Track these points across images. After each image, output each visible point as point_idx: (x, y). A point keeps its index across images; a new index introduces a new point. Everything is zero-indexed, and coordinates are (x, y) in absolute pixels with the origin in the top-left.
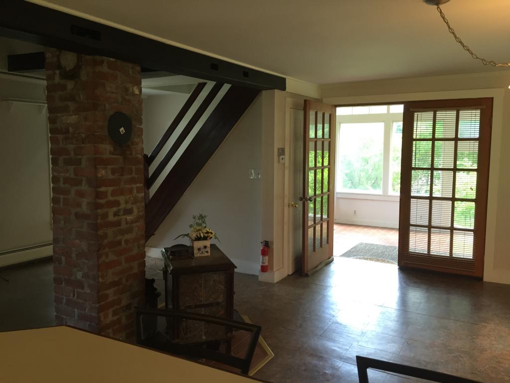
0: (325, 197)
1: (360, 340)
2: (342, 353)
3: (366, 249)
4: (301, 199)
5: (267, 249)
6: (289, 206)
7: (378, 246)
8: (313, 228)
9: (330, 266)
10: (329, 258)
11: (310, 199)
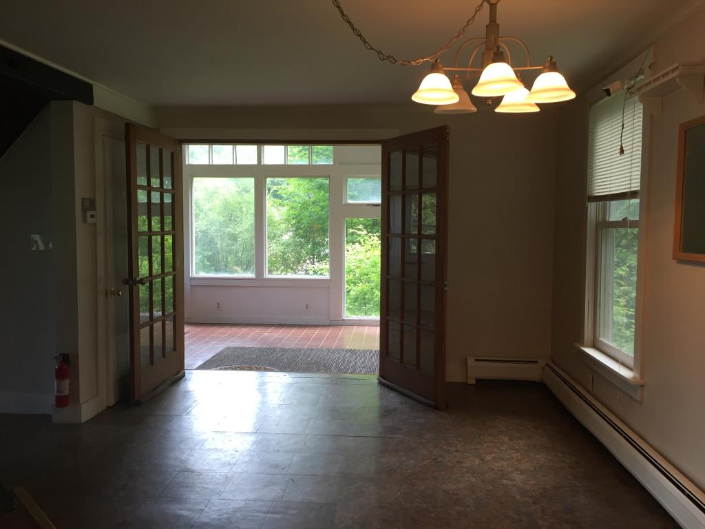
0: (169, 279)
1: (223, 490)
2: (193, 517)
3: (235, 354)
4: (126, 282)
5: (66, 366)
6: (106, 294)
7: (251, 350)
8: (148, 327)
9: (179, 385)
10: (178, 373)
11: (142, 282)
